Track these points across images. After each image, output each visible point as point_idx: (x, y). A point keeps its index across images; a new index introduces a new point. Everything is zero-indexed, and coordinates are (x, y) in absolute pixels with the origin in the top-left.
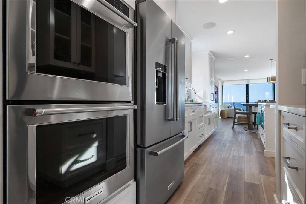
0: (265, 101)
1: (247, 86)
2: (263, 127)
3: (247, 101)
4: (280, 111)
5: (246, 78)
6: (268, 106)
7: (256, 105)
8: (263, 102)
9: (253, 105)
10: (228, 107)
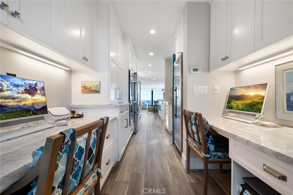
0: (161, 100)
1: (152, 91)
2: (160, 110)
3: (152, 100)
4: (165, 103)
5: (152, 87)
6: (162, 102)
7: (158, 102)
8: (160, 100)
9: (156, 102)
10: (143, 103)
